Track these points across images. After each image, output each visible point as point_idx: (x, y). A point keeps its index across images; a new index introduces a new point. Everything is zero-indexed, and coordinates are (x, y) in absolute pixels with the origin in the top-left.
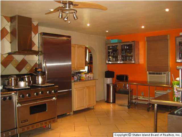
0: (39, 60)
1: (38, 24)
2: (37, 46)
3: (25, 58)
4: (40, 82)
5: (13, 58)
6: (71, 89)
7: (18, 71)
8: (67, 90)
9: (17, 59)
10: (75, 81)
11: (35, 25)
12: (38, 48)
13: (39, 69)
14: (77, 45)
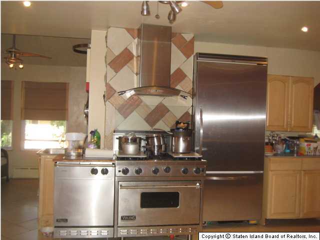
0: (192, 106)
1: (194, 37)
2: (190, 80)
3: (163, 102)
4: (181, 149)
5: (141, 101)
6: (263, 170)
7: (150, 125)
8: (252, 172)
9: (148, 104)
10: (275, 155)
11: (188, 40)
12: (192, 84)
13: (182, 124)
14: (290, 78)
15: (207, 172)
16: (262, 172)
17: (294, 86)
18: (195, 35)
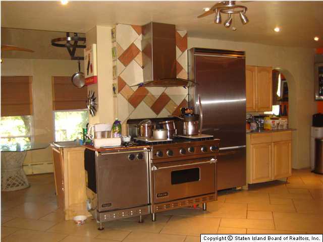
0: (188, 94)
1: (187, 34)
2: (186, 72)
3: (165, 92)
4: (190, 132)
5: (148, 92)
6: (245, 145)
7: (155, 113)
8: (237, 147)
9: (153, 94)
10: (252, 132)
11: (182, 36)
12: (187, 75)
13: (188, 110)
14: (256, 68)
15: (220, 149)
16: (244, 146)
17: (259, 74)
18: (188, 32)
